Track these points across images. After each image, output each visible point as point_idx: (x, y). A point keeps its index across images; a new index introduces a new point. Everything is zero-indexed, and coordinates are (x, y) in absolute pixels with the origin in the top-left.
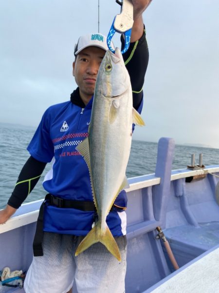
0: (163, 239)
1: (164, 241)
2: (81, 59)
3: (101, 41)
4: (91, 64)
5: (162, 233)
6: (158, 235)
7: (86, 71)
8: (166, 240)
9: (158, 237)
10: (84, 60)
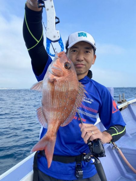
0: (117, 149)
1: (118, 150)
2: (71, 50)
3: (85, 37)
4: (79, 54)
5: (116, 145)
6: (114, 147)
7: (76, 59)
8: (119, 149)
9: (114, 148)
10: (74, 51)
